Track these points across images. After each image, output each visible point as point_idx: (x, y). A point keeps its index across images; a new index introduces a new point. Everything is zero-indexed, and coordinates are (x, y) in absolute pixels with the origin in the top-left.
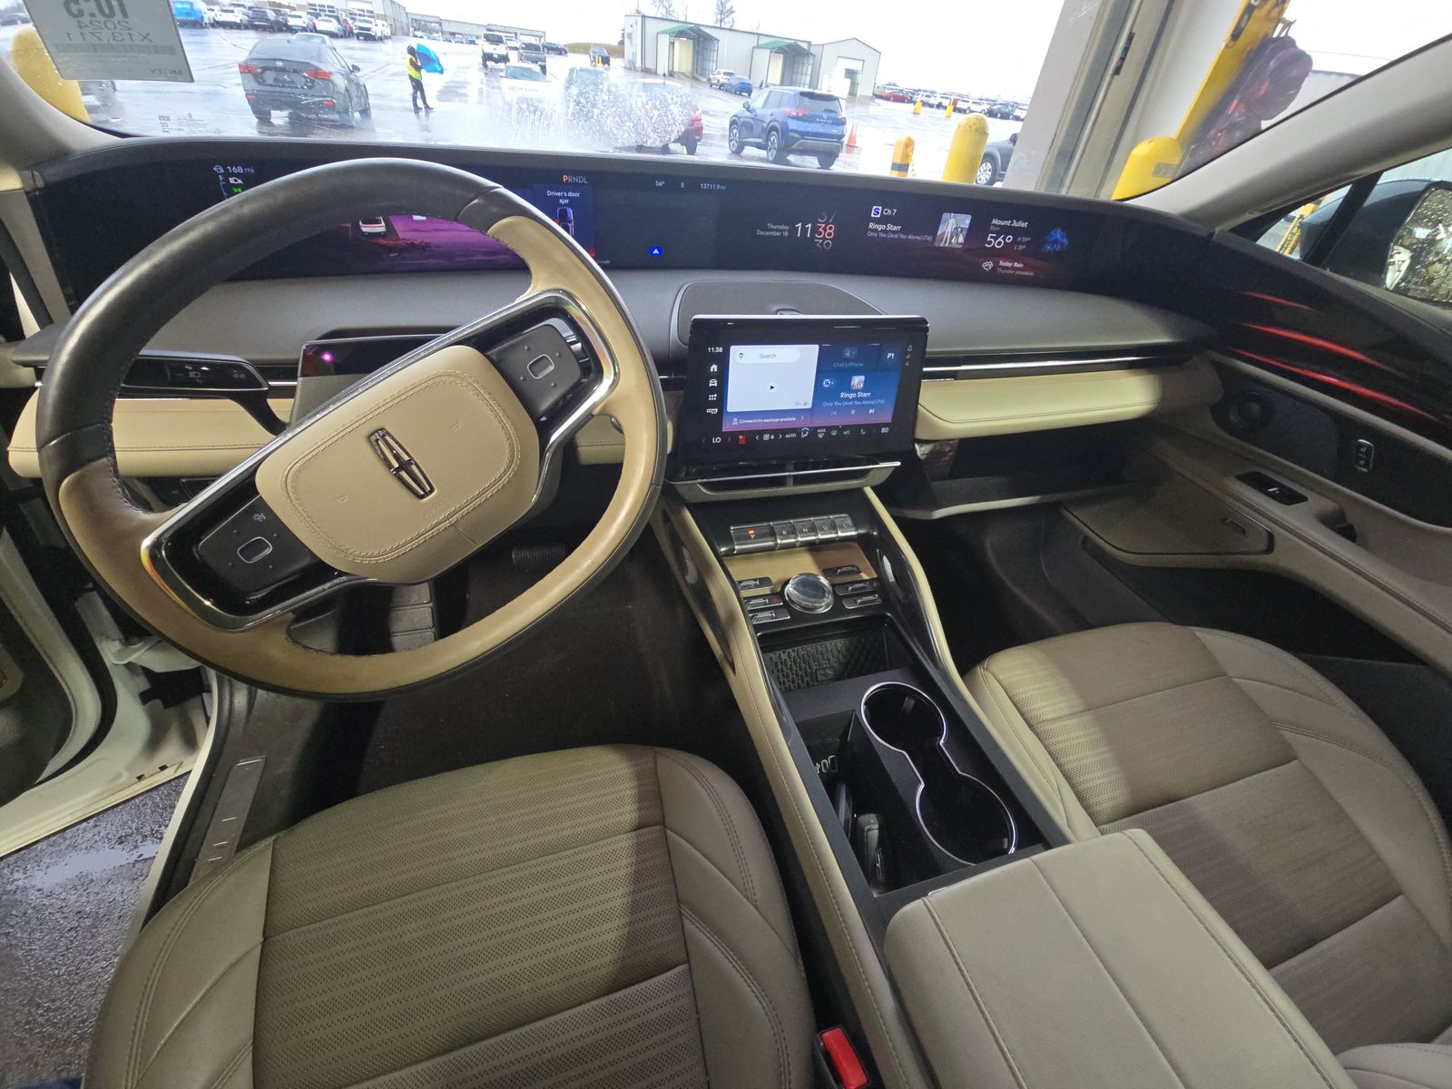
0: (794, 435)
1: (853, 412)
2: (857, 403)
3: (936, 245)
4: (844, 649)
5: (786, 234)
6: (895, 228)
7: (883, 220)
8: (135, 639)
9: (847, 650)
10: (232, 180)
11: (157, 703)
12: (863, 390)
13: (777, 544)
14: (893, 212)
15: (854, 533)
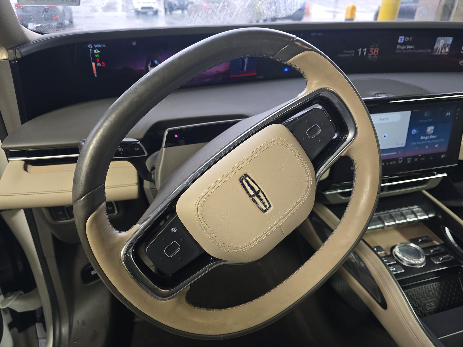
0: (394, 162)
1: (427, 147)
2: (429, 142)
3: (434, 54)
4: (438, 289)
5: (353, 55)
6: (411, 47)
7: (405, 43)
8: (9, 294)
9: (440, 289)
10: (95, 51)
11: (15, 329)
12: (433, 134)
13: (385, 226)
14: (410, 39)
15: (426, 217)
